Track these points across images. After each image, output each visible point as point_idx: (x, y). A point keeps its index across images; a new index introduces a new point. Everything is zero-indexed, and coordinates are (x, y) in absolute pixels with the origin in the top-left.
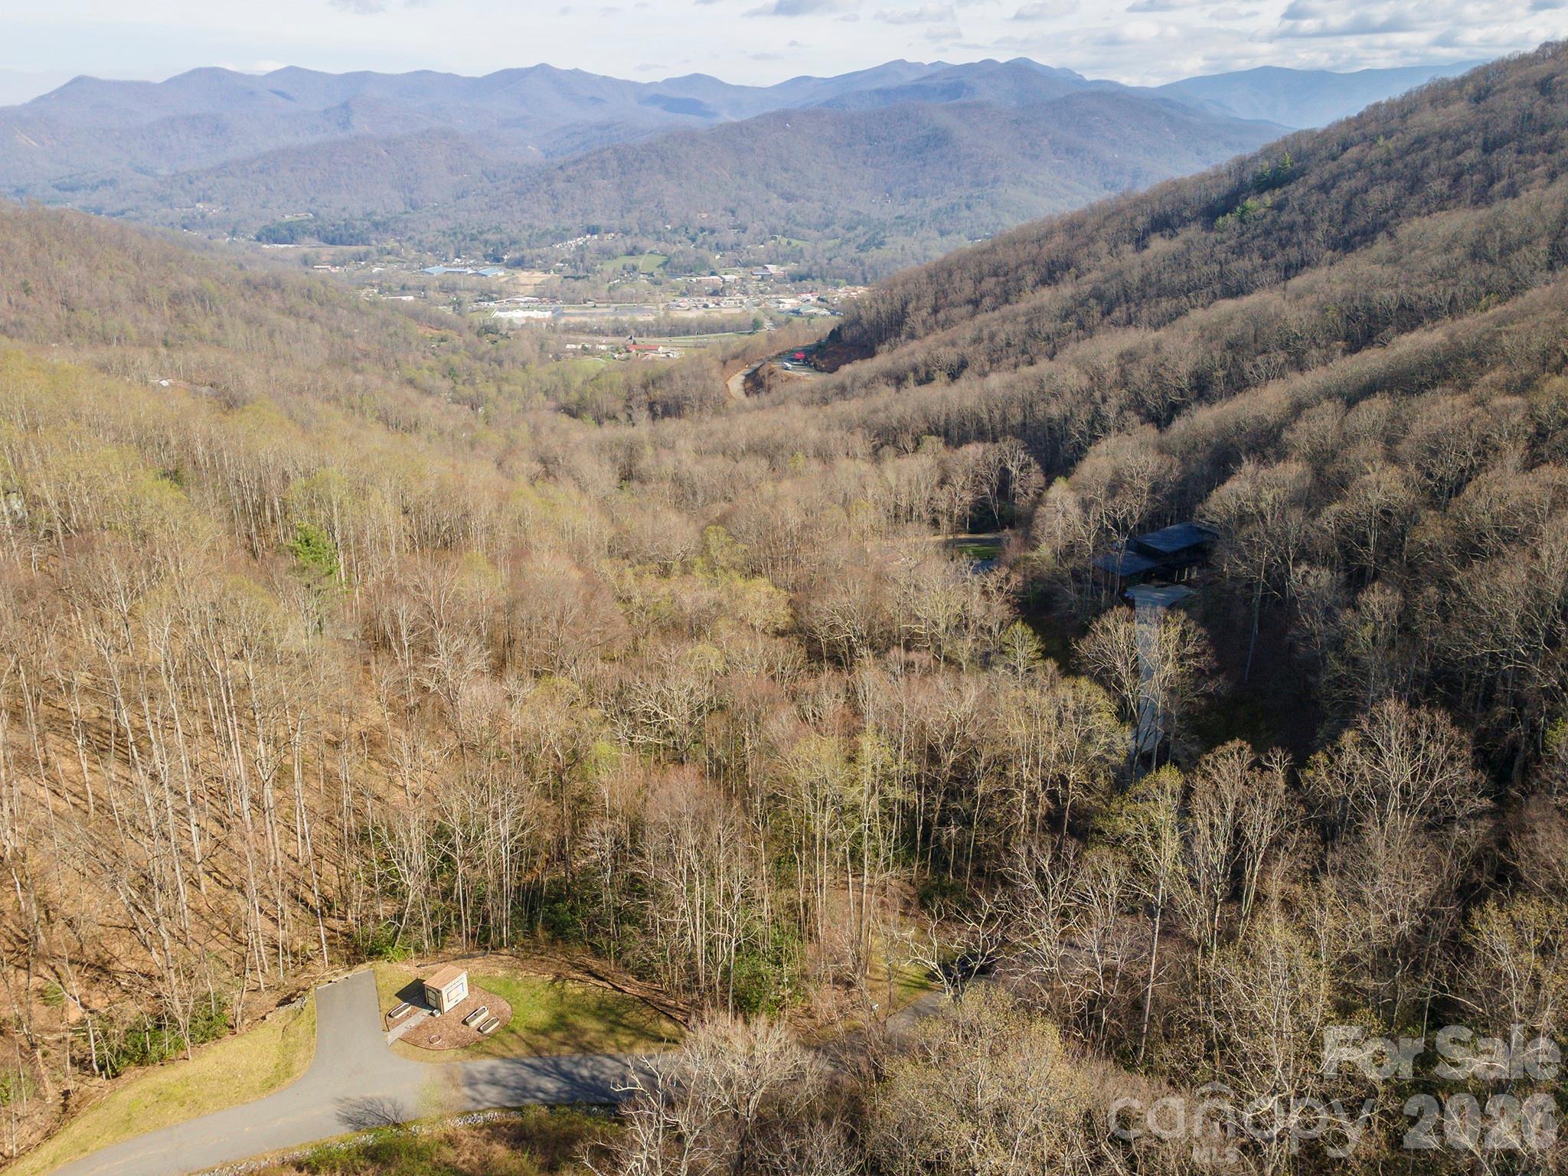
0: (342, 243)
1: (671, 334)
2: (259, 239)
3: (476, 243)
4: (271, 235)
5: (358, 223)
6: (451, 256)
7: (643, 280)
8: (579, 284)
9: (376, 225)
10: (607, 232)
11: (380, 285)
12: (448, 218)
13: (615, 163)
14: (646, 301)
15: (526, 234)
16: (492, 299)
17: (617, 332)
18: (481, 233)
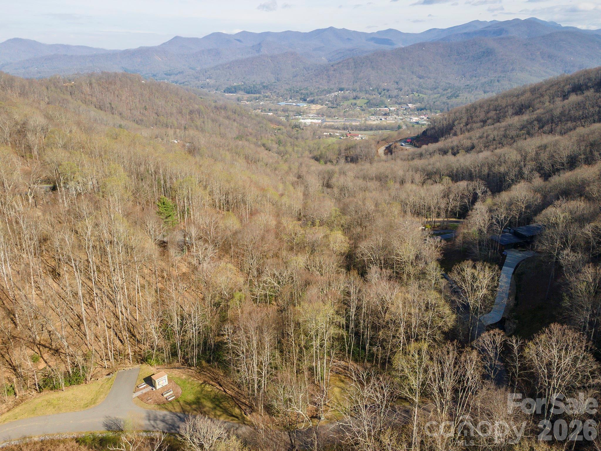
0: (252, 93)
1: (365, 130)
2: (224, 92)
3: (298, 94)
4: (229, 90)
5: (258, 86)
6: (288, 98)
7: (358, 109)
8: (333, 110)
9: (264, 87)
10: (347, 90)
11: (262, 109)
12: (289, 84)
13: (353, 64)
14: (358, 117)
15: (316, 91)
16: (300, 115)
17: (344, 129)
18: (300, 90)
